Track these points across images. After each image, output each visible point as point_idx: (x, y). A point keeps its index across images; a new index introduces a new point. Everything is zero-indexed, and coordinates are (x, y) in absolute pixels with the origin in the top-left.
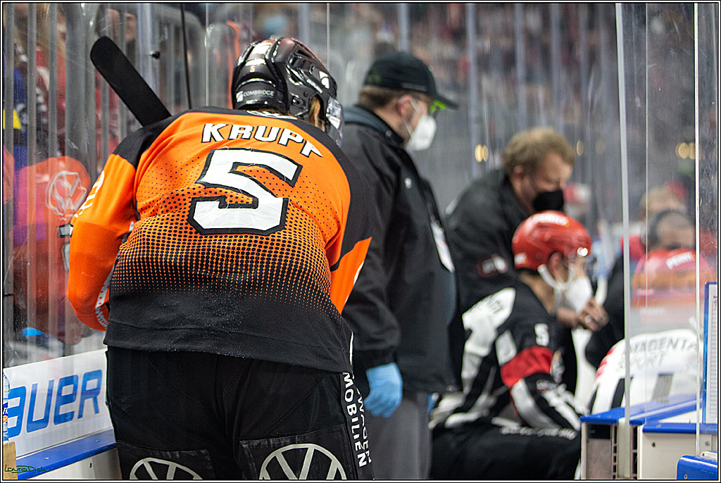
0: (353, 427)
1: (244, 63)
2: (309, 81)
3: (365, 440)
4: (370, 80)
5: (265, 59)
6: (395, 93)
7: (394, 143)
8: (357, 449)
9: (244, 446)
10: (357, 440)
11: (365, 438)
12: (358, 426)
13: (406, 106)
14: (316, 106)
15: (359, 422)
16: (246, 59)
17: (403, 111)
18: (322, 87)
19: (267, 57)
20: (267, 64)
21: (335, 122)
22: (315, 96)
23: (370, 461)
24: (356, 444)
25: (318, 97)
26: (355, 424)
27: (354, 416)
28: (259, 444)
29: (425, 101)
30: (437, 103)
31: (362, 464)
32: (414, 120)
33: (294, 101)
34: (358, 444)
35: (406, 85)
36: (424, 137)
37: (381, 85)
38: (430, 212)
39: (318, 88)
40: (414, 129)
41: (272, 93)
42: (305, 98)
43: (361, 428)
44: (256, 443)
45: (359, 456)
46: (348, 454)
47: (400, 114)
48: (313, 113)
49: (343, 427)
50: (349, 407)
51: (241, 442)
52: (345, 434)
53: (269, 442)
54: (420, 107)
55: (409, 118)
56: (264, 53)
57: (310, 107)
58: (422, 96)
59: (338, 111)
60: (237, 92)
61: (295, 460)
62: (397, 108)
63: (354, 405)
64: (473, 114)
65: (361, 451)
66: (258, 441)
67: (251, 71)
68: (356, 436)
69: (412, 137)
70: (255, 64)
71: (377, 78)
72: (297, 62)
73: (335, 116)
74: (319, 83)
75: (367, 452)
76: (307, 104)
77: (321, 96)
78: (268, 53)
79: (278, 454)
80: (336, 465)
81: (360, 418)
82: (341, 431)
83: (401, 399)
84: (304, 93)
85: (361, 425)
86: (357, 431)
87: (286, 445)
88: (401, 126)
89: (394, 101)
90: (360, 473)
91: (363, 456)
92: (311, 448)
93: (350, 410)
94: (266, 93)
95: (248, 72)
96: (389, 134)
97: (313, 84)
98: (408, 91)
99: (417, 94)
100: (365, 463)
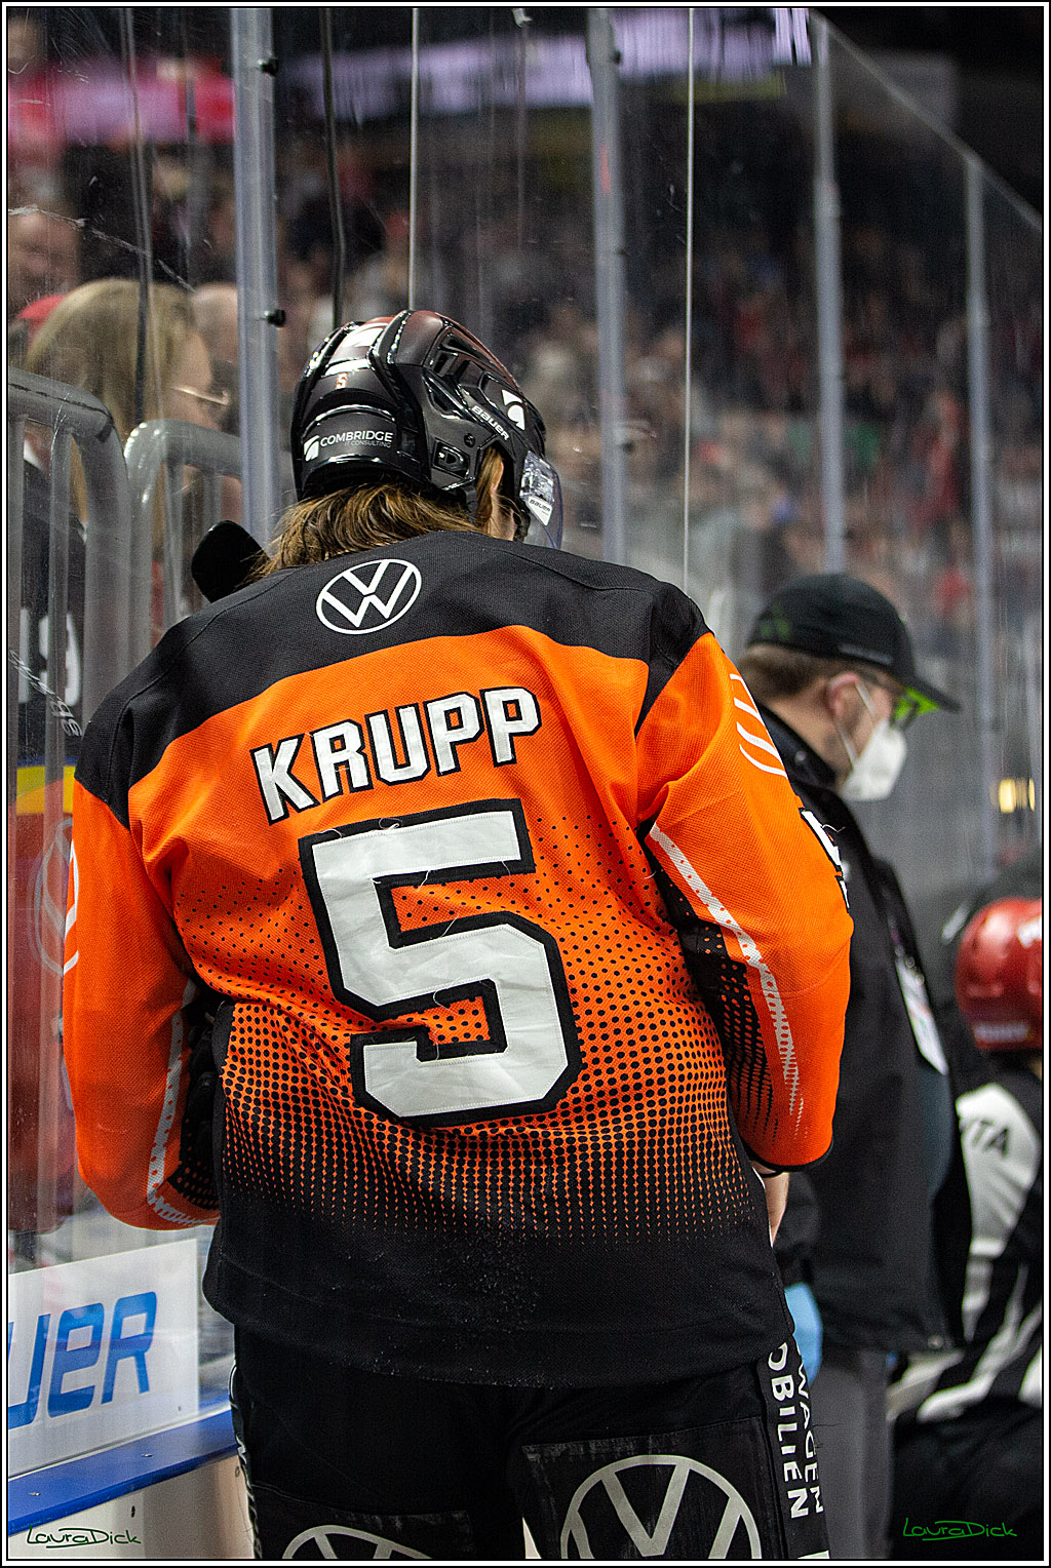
0: (781, 1428)
1: (321, 370)
2: (477, 410)
3: (811, 1461)
4: (766, 631)
5: (371, 357)
6: (821, 663)
7: (814, 780)
8: (787, 1480)
9: (530, 1457)
10: (789, 1458)
11: (810, 1455)
12: (793, 1427)
13: (846, 694)
14: (495, 469)
15: (798, 1417)
16: (326, 360)
17: (838, 706)
18: (509, 425)
19: (376, 353)
20: (378, 372)
21: (542, 511)
22: (493, 446)
23: (819, 1509)
24: (787, 1467)
25: (499, 448)
26: (787, 1420)
27: (787, 1402)
28: (565, 1454)
29: (886, 687)
30: (913, 695)
31: (797, 1511)
32: (860, 731)
33: (442, 455)
34: (791, 1466)
35: (847, 649)
36: (879, 772)
37: (791, 645)
38: (895, 936)
39: (498, 428)
40: (859, 751)
41: (388, 436)
42: (467, 450)
43: (802, 1432)
44: (558, 1449)
45: (791, 1494)
46: (766, 1486)
47: (831, 713)
48: (487, 482)
49: (756, 1423)
50: (775, 1382)
51: (524, 1448)
52: (760, 1439)
53: (587, 1448)
54: (875, 701)
55: (851, 725)
56: (370, 343)
57: (479, 470)
58: (882, 677)
59: (547, 486)
60: (306, 440)
61: (646, 1490)
62: (825, 700)
63: (789, 1379)
64: (987, 712)
65: (797, 1484)
66: (563, 1447)
67: (339, 387)
68: (788, 1450)
69: (856, 766)
70: (349, 367)
71: (784, 629)
72: (449, 363)
73: (541, 496)
74: (501, 416)
75: (813, 1490)
76: (473, 464)
77: (508, 447)
78: (378, 345)
79: (608, 1475)
80: (737, 1510)
81: (799, 1410)
82: (753, 1433)
83: (819, 1363)
84: (466, 438)
85: (801, 1426)
86: (789, 1438)
87: (625, 1455)
88: (832, 741)
89: (821, 683)
90: (791, 1533)
91: (801, 1495)
92: (683, 1466)
93: (779, 1389)
94: (375, 435)
95: (332, 390)
96: (800, 757)
97: (487, 417)
98: (851, 662)
99: (869, 670)
100: (805, 1512)
